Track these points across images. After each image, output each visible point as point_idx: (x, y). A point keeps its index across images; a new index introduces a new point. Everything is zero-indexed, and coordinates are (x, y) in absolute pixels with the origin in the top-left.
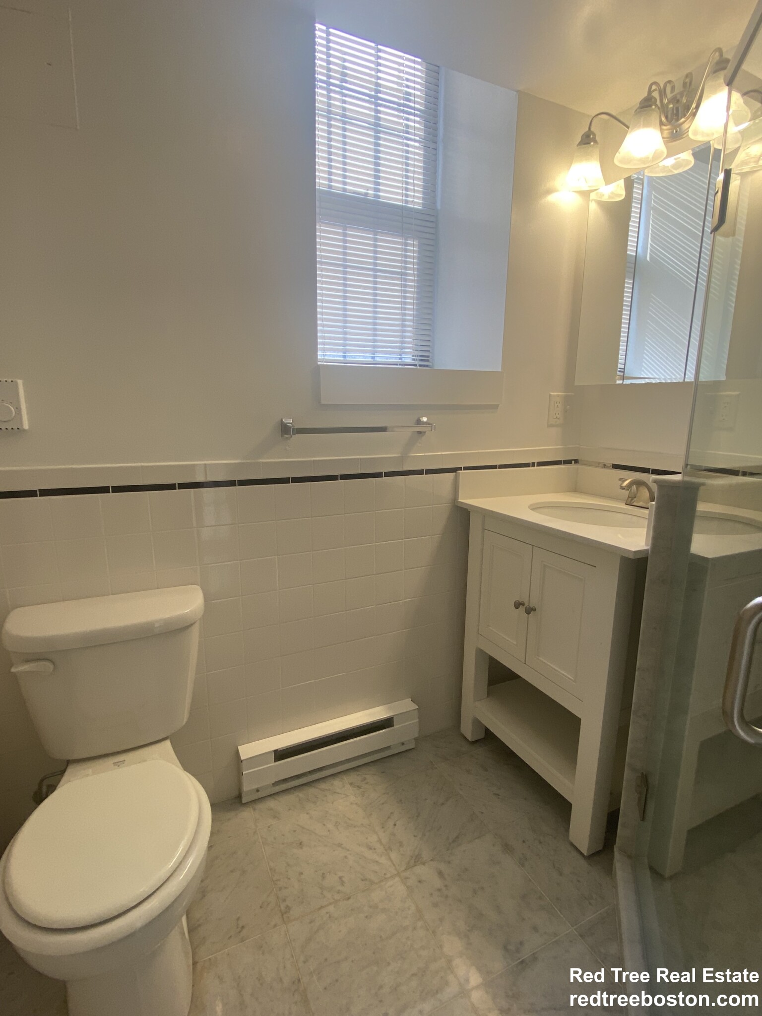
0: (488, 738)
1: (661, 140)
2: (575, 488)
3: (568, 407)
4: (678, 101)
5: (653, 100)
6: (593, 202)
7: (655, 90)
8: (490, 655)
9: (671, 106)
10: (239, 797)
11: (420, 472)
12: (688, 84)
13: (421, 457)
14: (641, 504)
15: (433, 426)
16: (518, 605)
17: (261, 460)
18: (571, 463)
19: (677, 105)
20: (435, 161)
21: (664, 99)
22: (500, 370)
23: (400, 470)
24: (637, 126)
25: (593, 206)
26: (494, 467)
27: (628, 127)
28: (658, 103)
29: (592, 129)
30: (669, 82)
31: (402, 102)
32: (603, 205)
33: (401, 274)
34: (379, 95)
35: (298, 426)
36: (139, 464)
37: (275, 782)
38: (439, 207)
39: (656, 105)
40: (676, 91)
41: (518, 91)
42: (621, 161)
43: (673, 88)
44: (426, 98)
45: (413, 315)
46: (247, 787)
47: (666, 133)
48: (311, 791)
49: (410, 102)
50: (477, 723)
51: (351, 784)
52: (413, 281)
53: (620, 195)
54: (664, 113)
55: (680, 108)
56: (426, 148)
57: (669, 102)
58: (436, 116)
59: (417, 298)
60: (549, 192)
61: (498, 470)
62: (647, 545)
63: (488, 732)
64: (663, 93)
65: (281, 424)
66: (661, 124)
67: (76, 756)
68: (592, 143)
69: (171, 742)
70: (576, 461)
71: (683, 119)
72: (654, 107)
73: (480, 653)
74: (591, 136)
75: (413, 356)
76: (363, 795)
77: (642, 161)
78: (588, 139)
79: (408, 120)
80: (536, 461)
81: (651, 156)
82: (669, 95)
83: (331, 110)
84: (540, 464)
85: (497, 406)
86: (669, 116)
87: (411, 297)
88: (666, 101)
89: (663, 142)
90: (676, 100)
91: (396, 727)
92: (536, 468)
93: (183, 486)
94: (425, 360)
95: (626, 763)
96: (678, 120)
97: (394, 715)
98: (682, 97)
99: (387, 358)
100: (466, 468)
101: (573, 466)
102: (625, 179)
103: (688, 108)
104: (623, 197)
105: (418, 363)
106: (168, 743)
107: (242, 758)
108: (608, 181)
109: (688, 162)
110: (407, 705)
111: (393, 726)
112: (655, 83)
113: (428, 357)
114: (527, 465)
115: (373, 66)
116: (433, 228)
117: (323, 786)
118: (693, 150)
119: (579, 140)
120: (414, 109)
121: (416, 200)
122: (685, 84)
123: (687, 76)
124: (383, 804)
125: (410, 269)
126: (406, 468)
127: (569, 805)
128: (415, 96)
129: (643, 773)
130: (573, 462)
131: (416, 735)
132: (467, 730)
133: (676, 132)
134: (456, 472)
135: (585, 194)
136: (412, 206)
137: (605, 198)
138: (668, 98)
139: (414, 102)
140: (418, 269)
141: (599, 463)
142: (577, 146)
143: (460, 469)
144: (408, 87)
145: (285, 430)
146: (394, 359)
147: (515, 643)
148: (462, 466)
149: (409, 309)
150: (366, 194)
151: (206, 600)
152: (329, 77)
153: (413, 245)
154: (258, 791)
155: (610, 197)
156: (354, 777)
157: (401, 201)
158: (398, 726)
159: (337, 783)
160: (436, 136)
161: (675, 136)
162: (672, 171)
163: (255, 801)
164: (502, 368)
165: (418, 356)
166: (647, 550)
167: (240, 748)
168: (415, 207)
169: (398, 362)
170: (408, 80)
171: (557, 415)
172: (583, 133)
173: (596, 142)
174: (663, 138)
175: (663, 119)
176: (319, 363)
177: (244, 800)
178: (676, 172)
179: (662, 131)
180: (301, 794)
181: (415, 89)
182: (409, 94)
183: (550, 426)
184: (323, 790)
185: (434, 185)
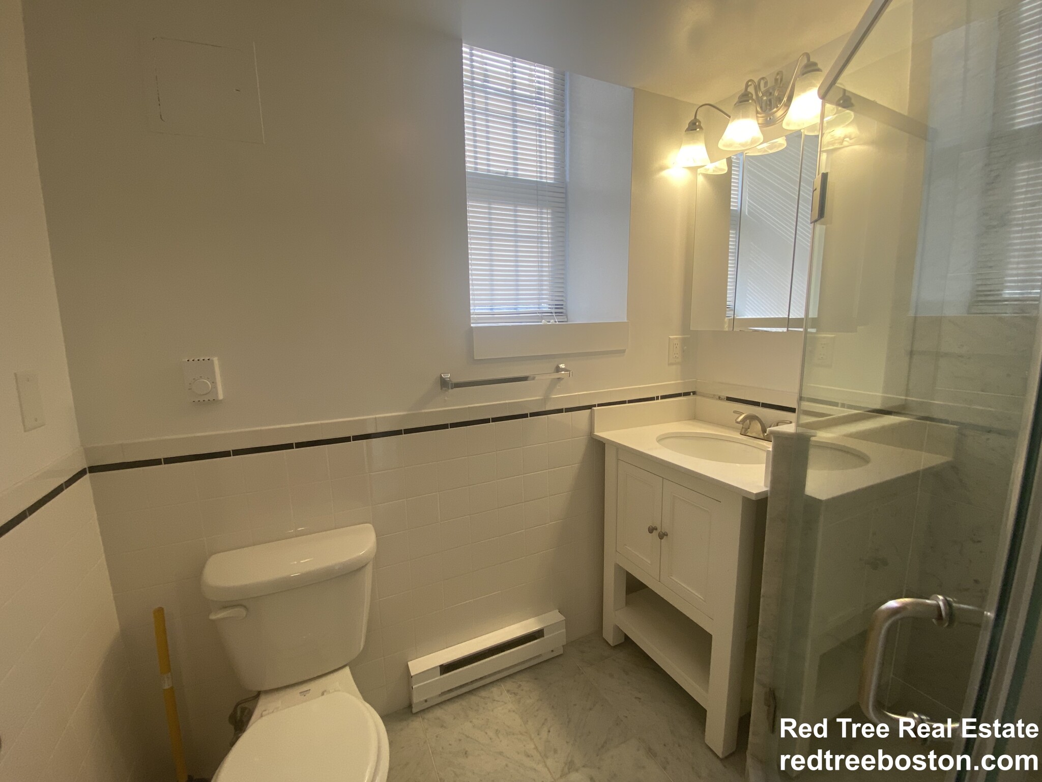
0: (627, 643)
1: (757, 125)
2: (694, 417)
3: (685, 347)
4: (771, 94)
5: (750, 95)
6: (700, 175)
7: (751, 85)
8: (627, 572)
9: (765, 98)
10: (410, 706)
11: (560, 411)
12: (779, 81)
13: (560, 398)
14: (754, 435)
15: (571, 373)
16: (651, 530)
17: (423, 411)
18: (690, 395)
19: (769, 98)
20: (564, 142)
21: (759, 93)
22: (626, 320)
23: (544, 410)
24: (737, 117)
25: (701, 180)
26: (624, 402)
27: (730, 117)
28: (754, 97)
29: (698, 117)
30: (763, 78)
31: (534, 95)
32: (707, 176)
33: (538, 238)
34: (514, 90)
35: (455, 380)
36: (319, 422)
37: (442, 693)
38: (568, 180)
39: (753, 100)
40: (769, 85)
41: (633, 88)
42: (724, 146)
43: (766, 83)
44: (554, 91)
45: (548, 271)
46: (416, 700)
47: (761, 120)
48: (473, 699)
49: (542, 95)
50: (618, 629)
51: (508, 691)
52: (548, 243)
53: (724, 170)
54: (759, 104)
55: (772, 100)
56: (556, 132)
57: (763, 95)
58: (563, 105)
59: (551, 257)
60: (662, 168)
61: (627, 405)
62: (766, 486)
63: (627, 638)
64: (757, 88)
65: (441, 380)
66: (757, 112)
67: (267, 688)
68: (698, 130)
69: (350, 668)
70: (694, 393)
71: (775, 109)
72: (750, 101)
73: (618, 568)
74: (697, 124)
75: (549, 305)
76: (519, 702)
77: (743, 145)
78: (694, 126)
79: (540, 109)
80: (660, 395)
81: (749, 141)
82: (763, 88)
83: (475, 106)
84: (663, 397)
85: (624, 351)
86: (764, 105)
87: (547, 256)
88: (760, 95)
89: (758, 127)
90: (769, 93)
91: (545, 637)
92: (660, 401)
93: (356, 438)
94: (560, 310)
95: (755, 679)
96: (771, 109)
97: (544, 627)
98: (774, 90)
99: (527, 308)
100: (600, 405)
101: (691, 397)
102: (727, 159)
103: (780, 100)
104: (726, 172)
105: (553, 311)
106: (347, 670)
107: (412, 674)
108: (713, 160)
109: (781, 145)
110: (554, 617)
111: (544, 637)
112: (750, 80)
113: (562, 305)
114: (652, 399)
115: (509, 67)
116: (563, 198)
117: (483, 693)
118: (786, 136)
119: (687, 126)
120: (545, 100)
121: (548, 175)
122: (776, 80)
123: (778, 74)
124: (537, 710)
125: (545, 233)
126: (548, 408)
127: (704, 711)
128: (545, 89)
129: (770, 689)
130: (692, 393)
131: (565, 643)
132: (609, 635)
133: (770, 119)
134: (591, 409)
135: (694, 170)
136: (545, 181)
137: (710, 172)
138: (762, 91)
139: (545, 95)
140: (552, 233)
141: (714, 395)
142: (685, 131)
143: (595, 406)
144: (539, 82)
145: (444, 384)
146: (533, 308)
147: (649, 562)
148: (596, 403)
149: (546, 267)
150: (506, 173)
151: (378, 535)
152: (473, 78)
153: (547, 213)
154: (426, 701)
155: (714, 171)
156: (509, 684)
157: (537, 177)
158: (548, 636)
159: (495, 690)
160: (563, 121)
161: (769, 123)
162: (767, 151)
163: (423, 711)
164: (627, 319)
165: (553, 305)
166: (767, 491)
167: (409, 663)
168: (548, 181)
169: (536, 311)
170: (539, 77)
171: (676, 355)
172: (690, 121)
173: (701, 128)
174: (759, 124)
175: (759, 109)
176: (472, 325)
177: (414, 710)
178: (771, 152)
179: (758, 120)
180: (464, 702)
181: (545, 84)
182: (540, 88)
183: (670, 364)
184: (484, 698)
185: (563, 161)
